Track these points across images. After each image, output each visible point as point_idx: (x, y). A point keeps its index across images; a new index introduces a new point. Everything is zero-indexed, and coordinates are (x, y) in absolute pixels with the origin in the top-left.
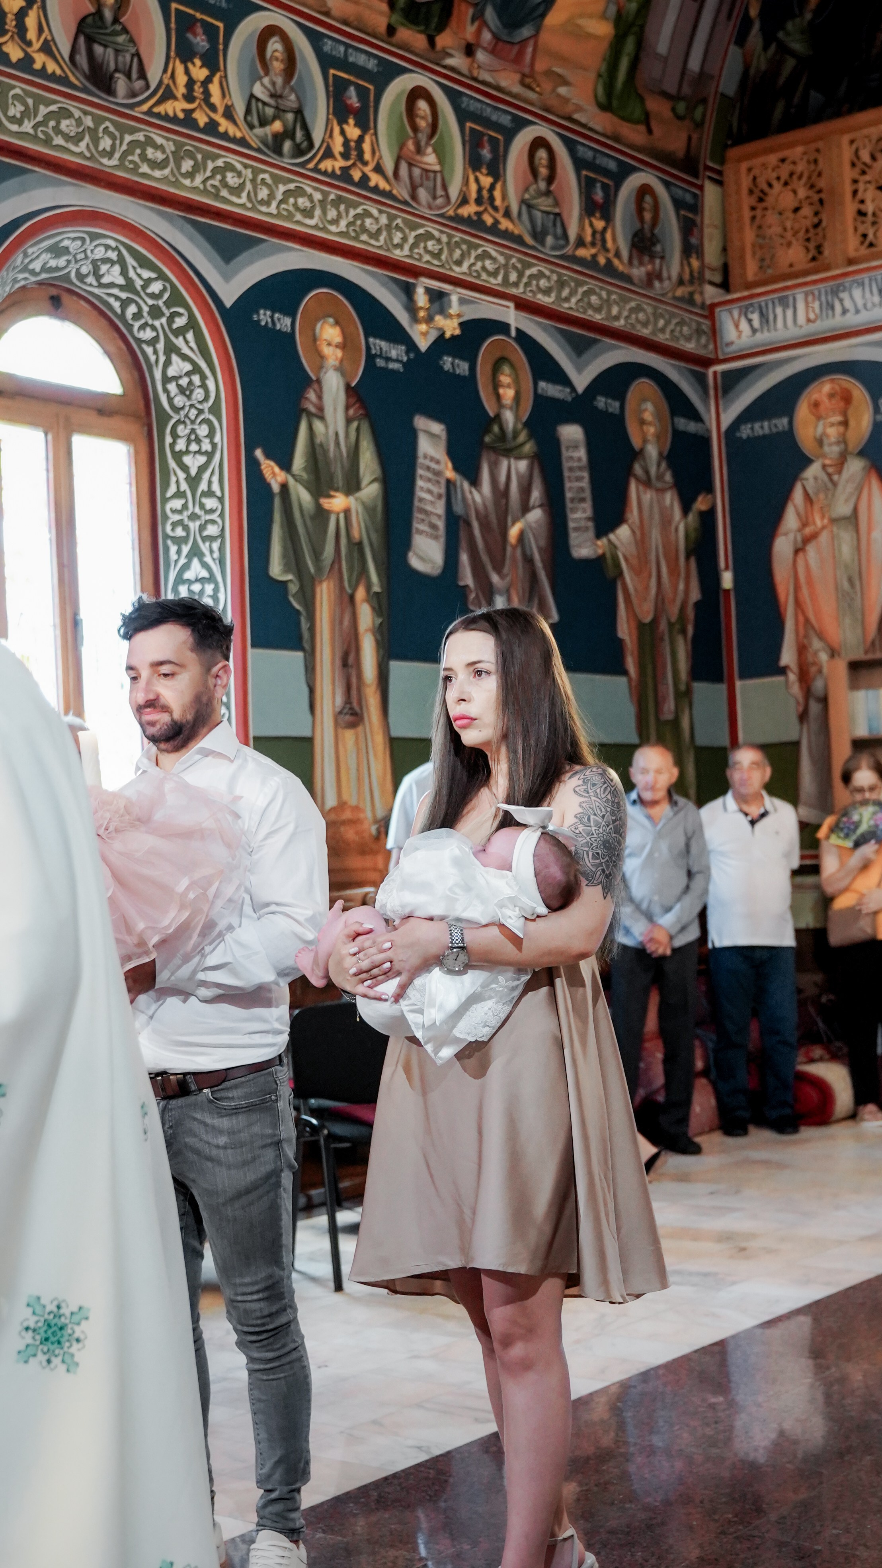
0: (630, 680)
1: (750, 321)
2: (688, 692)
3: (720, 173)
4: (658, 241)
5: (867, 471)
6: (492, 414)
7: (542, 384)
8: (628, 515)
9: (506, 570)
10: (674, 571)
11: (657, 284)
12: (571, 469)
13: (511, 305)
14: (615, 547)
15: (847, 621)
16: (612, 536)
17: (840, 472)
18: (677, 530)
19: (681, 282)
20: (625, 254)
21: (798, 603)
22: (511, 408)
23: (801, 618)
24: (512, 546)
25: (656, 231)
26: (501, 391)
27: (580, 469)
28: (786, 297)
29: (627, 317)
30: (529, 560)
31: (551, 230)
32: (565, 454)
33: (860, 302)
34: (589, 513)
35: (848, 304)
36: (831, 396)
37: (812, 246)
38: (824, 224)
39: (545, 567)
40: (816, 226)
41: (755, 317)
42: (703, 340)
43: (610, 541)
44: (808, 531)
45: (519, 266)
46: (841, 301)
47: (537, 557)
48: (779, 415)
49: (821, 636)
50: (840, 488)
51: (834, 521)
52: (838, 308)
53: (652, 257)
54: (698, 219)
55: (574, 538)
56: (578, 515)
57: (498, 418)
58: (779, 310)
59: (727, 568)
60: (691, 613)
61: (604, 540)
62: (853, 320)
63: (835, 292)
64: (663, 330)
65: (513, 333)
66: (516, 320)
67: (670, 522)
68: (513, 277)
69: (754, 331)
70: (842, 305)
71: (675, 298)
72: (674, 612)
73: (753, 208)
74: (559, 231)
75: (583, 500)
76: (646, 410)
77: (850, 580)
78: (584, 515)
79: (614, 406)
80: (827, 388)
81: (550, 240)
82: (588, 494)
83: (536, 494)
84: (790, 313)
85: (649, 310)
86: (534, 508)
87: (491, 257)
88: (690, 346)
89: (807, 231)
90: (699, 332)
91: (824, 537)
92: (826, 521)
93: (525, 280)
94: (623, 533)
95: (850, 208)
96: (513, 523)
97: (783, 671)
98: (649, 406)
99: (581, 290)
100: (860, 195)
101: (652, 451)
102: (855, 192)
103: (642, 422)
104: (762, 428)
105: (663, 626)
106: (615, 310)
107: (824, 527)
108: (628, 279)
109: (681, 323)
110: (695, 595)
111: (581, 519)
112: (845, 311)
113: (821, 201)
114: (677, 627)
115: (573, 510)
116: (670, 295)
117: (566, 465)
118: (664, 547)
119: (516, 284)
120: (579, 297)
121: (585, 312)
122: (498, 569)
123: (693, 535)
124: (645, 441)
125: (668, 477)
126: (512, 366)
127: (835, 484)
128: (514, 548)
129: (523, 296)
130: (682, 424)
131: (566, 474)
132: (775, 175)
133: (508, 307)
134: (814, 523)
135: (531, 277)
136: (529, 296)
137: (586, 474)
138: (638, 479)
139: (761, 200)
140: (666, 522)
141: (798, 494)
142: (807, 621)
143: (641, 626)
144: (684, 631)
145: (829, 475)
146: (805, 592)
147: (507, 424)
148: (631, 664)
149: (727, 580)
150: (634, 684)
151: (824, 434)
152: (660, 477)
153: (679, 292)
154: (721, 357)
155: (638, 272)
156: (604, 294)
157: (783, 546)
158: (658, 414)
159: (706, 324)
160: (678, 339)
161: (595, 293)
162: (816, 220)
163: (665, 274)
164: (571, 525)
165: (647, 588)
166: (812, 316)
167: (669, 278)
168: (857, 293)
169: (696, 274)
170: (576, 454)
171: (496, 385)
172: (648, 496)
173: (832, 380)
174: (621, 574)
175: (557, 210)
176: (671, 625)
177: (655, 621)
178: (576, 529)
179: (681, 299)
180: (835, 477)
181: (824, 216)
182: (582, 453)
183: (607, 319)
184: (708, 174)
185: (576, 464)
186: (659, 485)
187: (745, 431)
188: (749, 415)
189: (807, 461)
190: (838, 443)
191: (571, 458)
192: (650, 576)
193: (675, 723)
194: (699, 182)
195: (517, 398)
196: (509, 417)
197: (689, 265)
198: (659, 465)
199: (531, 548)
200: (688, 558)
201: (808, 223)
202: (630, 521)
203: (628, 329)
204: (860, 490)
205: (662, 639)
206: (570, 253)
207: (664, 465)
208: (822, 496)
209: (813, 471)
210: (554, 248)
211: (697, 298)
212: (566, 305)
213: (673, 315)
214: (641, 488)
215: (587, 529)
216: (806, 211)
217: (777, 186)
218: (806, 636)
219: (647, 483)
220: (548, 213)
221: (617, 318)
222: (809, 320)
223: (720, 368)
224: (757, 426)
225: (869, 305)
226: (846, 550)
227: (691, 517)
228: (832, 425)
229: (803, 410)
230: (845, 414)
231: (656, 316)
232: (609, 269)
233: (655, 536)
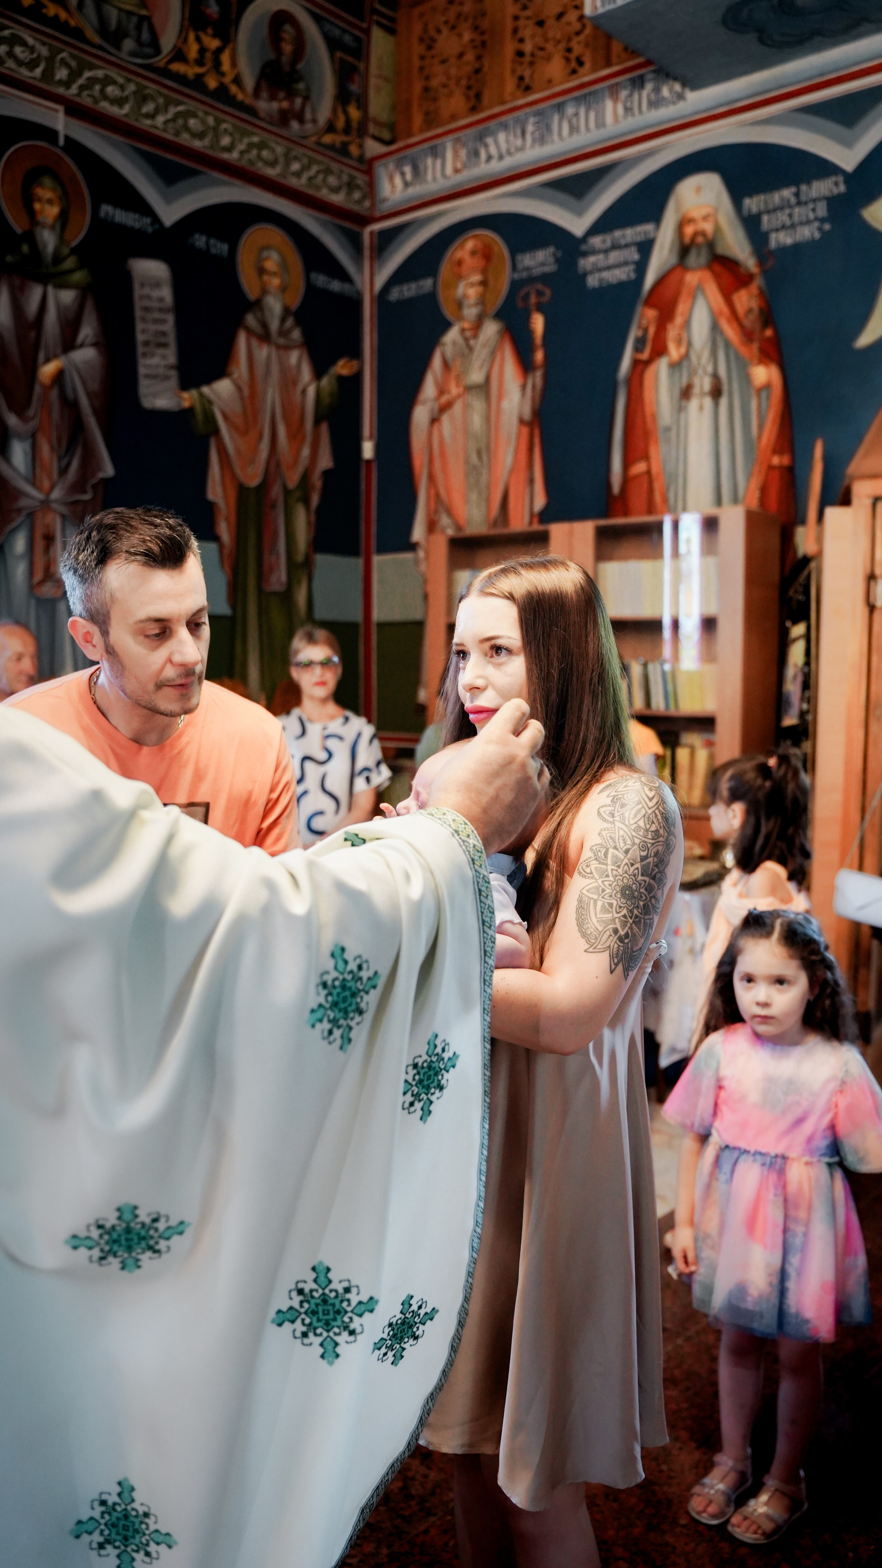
0: (221, 547)
1: (403, 174)
2: (308, 565)
3: (393, 20)
4: (301, 79)
5: (501, 334)
6: (19, 231)
7: (106, 209)
8: (233, 368)
9: (31, 412)
10: (296, 435)
11: (295, 125)
12: (147, 309)
13: (61, 108)
14: (210, 402)
15: (474, 497)
16: (205, 390)
17: (475, 336)
18: (304, 392)
19: (331, 128)
20: (249, 82)
21: (431, 478)
22: (52, 228)
23: (433, 492)
24: (43, 386)
25: (300, 66)
26: (37, 206)
27: (161, 310)
28: (436, 146)
29: (242, 153)
30: (70, 405)
31: (133, 32)
32: (138, 292)
33: (504, 147)
34: (172, 359)
35: (493, 150)
36: (473, 253)
37: (472, 93)
38: (486, 69)
39: (96, 412)
40: (477, 71)
41: (408, 170)
42: (357, 195)
43: (201, 395)
44: (444, 399)
45: (73, 64)
46: (486, 146)
47: (84, 401)
48: (424, 276)
49: (449, 512)
50: (476, 353)
51: (469, 389)
52: (483, 155)
53: (291, 95)
54: (362, 66)
55: (145, 387)
56: (155, 361)
57: (30, 237)
58: (429, 161)
59: (371, 437)
60: (317, 482)
61: (194, 393)
62: (496, 167)
63: (481, 138)
64: (298, 174)
65: (62, 141)
66: (66, 126)
67: (295, 383)
68: (62, 74)
69: (406, 184)
70: (487, 151)
71: (318, 143)
72: (293, 479)
73: (422, 58)
74: (145, 36)
75: (164, 345)
76: (267, 258)
77: (479, 453)
78: (163, 363)
79: (221, 248)
80: (470, 245)
81: (129, 44)
82: (172, 339)
83: (87, 331)
84: (439, 163)
85: (279, 150)
86: (82, 346)
87: (24, 44)
88: (338, 199)
89: (469, 78)
90: (351, 186)
91: (458, 407)
92: (461, 389)
93: (81, 81)
94: (223, 387)
95: (510, 48)
96: (48, 360)
97: (412, 547)
98: (275, 255)
99: (172, 111)
100: (520, 34)
101: (274, 305)
102: (515, 31)
103: (261, 271)
104: (409, 290)
105: (276, 491)
106: (226, 141)
107: (459, 396)
108: (251, 111)
109: (328, 171)
110: (325, 462)
111: (157, 366)
112: (489, 158)
113: (483, 44)
114: (298, 494)
115: (144, 355)
116: (314, 139)
117: (138, 304)
118: (283, 407)
119: (67, 84)
120: (169, 116)
121: (177, 134)
122: (20, 410)
123: (326, 400)
124: (264, 291)
125: (296, 334)
126: (57, 178)
127: (471, 349)
128: (46, 389)
129: (77, 99)
130: (321, 280)
131: (138, 313)
132: (444, 19)
133: (56, 111)
134: (449, 392)
135: (92, 81)
136: (87, 101)
137: (170, 319)
138: (250, 332)
139: (430, 48)
140: (289, 381)
141: (437, 362)
142: (438, 496)
143: (242, 491)
144: (306, 501)
145: (466, 340)
146: (437, 464)
147: (45, 247)
148: (224, 530)
149: (368, 450)
150: (226, 551)
151: (465, 296)
152: (283, 333)
153: (328, 139)
154: (378, 214)
155: (264, 106)
156: (211, 120)
157: (421, 415)
158: (284, 265)
159: (361, 179)
160: (318, 188)
161: (195, 116)
162: (477, 65)
163: (308, 115)
164: (142, 371)
165: (255, 450)
166: (459, 165)
167: (314, 121)
168: (502, 137)
169: (354, 125)
170: (155, 294)
171: (28, 200)
172: (263, 352)
173: (475, 237)
174: (216, 431)
175: (144, 12)
176: (287, 492)
177: (264, 487)
178: (147, 376)
179: (331, 147)
180: (472, 342)
181: (486, 62)
182: (166, 293)
183: (211, 147)
184: (375, 18)
185: (155, 304)
186: (281, 341)
187: (395, 295)
188: (400, 276)
189: (447, 325)
190: (476, 304)
191: (149, 297)
192: (260, 437)
193: (287, 596)
194: (365, 25)
195: (63, 218)
196: (48, 240)
197: (345, 112)
198: (283, 320)
199: (74, 390)
200: (317, 422)
201: (468, 69)
202: (235, 376)
203: (244, 163)
204: (493, 354)
205: (273, 506)
206: (162, 64)
207: (290, 322)
208: (458, 363)
209: (452, 336)
210: (133, 54)
211: (354, 150)
212: (148, 122)
213: (312, 162)
214: (254, 342)
215: (167, 378)
216: (470, 57)
217: (445, 31)
218: (436, 511)
219: (265, 337)
220: (130, 13)
221: (229, 149)
222: (456, 171)
223: (377, 227)
224: (405, 287)
225: (513, 150)
226: (477, 421)
227: (325, 381)
228: (472, 285)
229: (445, 269)
230: (484, 272)
231: (288, 159)
232: (222, 94)
233: (272, 395)
